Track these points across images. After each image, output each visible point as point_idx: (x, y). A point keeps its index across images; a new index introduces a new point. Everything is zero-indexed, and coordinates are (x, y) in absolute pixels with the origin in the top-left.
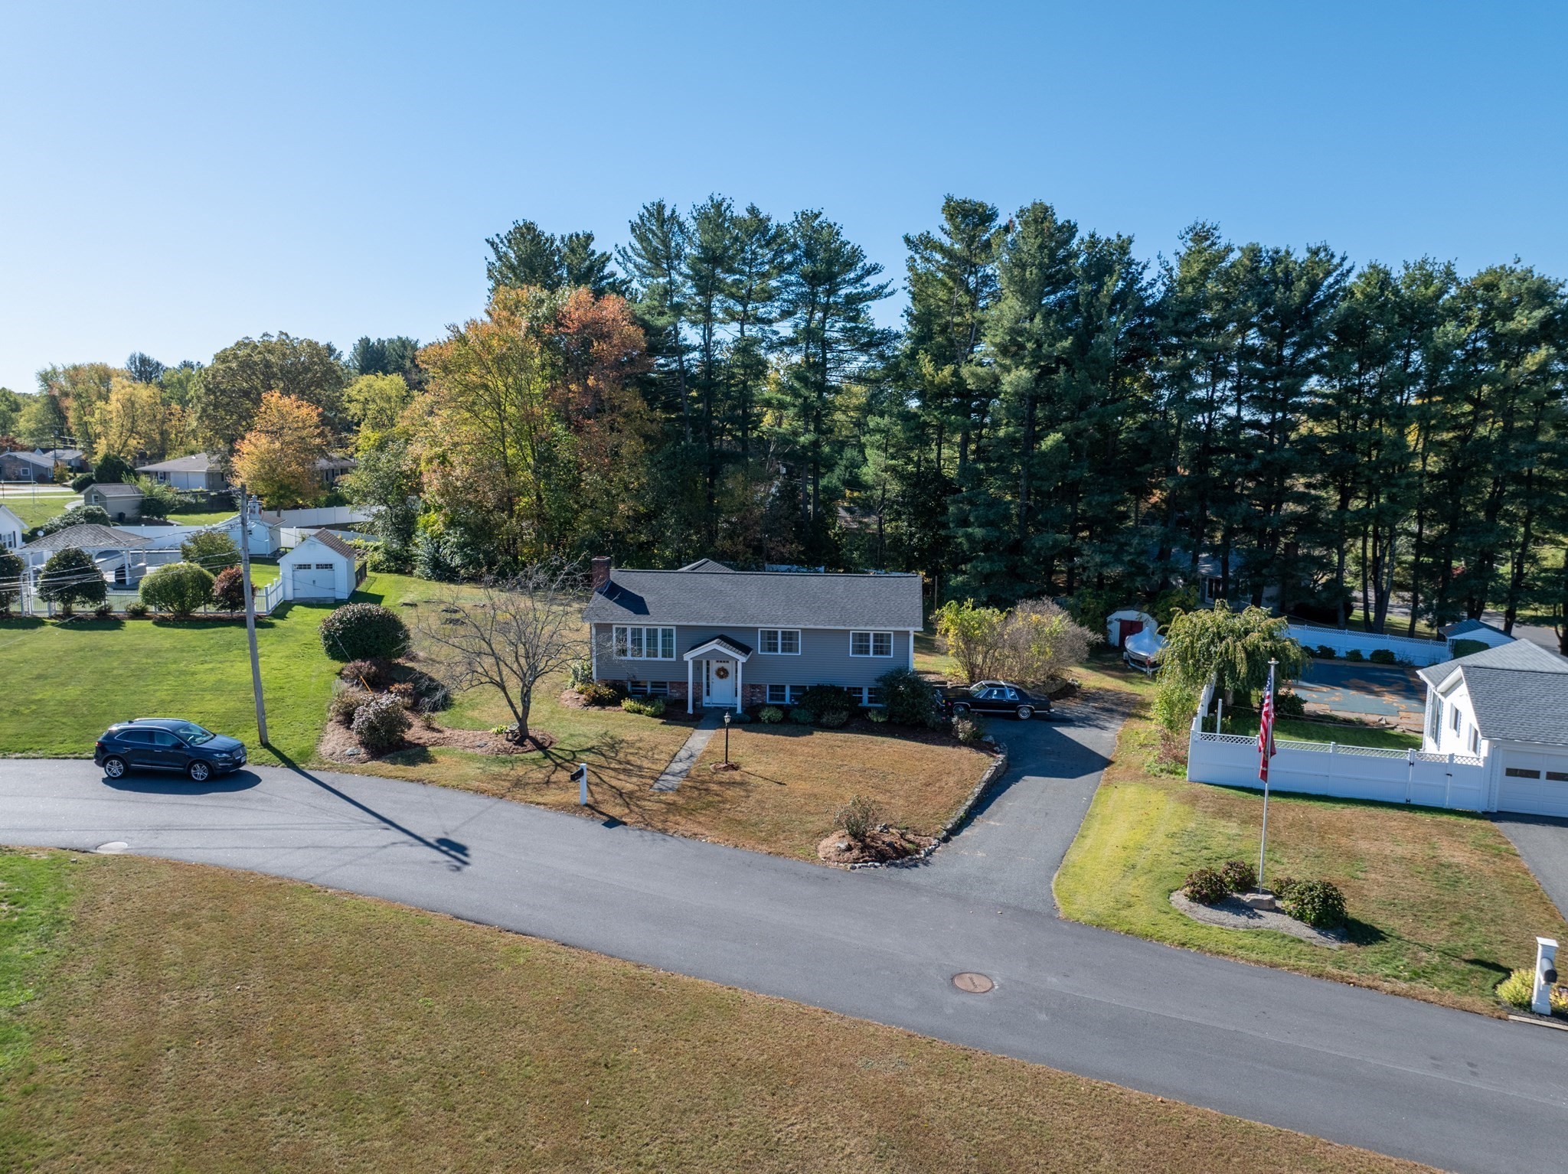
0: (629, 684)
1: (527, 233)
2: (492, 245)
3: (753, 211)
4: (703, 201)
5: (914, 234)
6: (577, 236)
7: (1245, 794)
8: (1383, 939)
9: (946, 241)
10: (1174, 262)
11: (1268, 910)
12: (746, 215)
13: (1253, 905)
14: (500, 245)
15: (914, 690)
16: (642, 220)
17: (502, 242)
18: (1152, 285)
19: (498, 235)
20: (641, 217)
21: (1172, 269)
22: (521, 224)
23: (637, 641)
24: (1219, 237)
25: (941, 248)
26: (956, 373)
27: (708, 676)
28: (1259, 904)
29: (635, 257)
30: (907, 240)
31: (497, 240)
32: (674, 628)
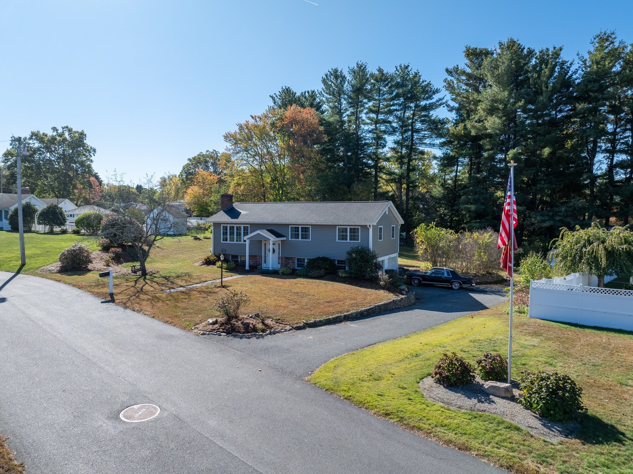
0: (230, 257)
1: (287, 91)
2: (272, 98)
3: (380, 70)
4: (354, 66)
5: (451, 67)
6: (308, 92)
7: (567, 326)
8: (620, 441)
9: (468, 70)
10: (587, 56)
11: (503, 398)
12: (377, 73)
13: (491, 391)
14: (276, 98)
15: (362, 257)
16: (327, 77)
17: (277, 96)
18: (575, 73)
19: (275, 94)
20: (326, 75)
21: (586, 60)
22: (284, 88)
23: (232, 234)
24: (615, 38)
25: (464, 73)
26: (465, 128)
27: (265, 252)
28: (496, 392)
29: (326, 95)
30: (447, 70)
31: (274, 96)
32: (249, 226)
